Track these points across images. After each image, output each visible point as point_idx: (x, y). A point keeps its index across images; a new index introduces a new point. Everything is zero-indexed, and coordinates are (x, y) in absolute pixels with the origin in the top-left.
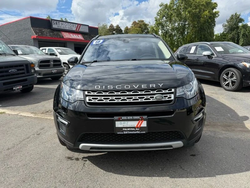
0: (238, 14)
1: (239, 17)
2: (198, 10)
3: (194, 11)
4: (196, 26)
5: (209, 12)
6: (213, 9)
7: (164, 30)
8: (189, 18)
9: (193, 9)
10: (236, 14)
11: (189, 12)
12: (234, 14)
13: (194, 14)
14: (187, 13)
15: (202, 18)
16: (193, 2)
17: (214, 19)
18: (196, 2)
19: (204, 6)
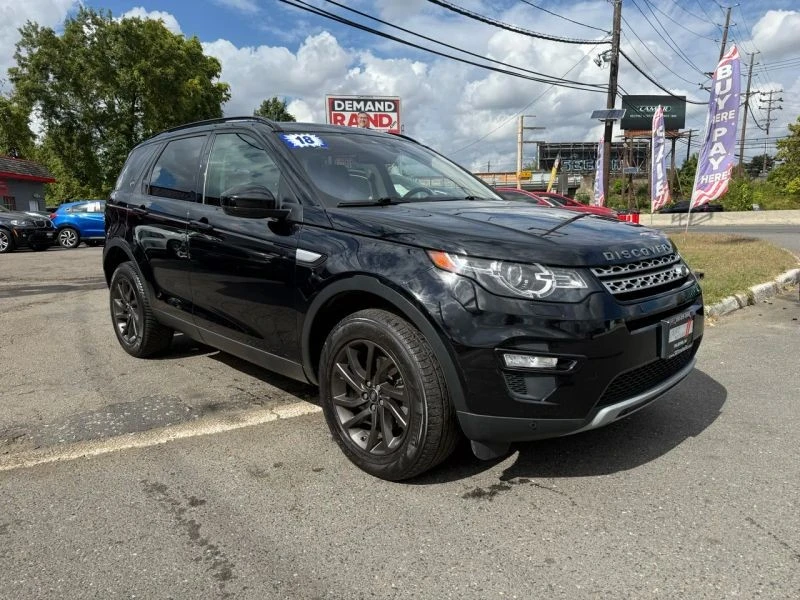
0: (280, 100)
1: (282, 111)
2: (170, 71)
3: (158, 71)
4: (171, 117)
5: (202, 82)
6: (210, 78)
7: (58, 117)
8: (144, 91)
9: (157, 66)
10: (275, 100)
11: (143, 73)
12: (271, 101)
13: (159, 80)
14: (136, 73)
15: (186, 96)
16: (151, 46)
17: (218, 107)
18: (162, 47)
19: (185, 62)
